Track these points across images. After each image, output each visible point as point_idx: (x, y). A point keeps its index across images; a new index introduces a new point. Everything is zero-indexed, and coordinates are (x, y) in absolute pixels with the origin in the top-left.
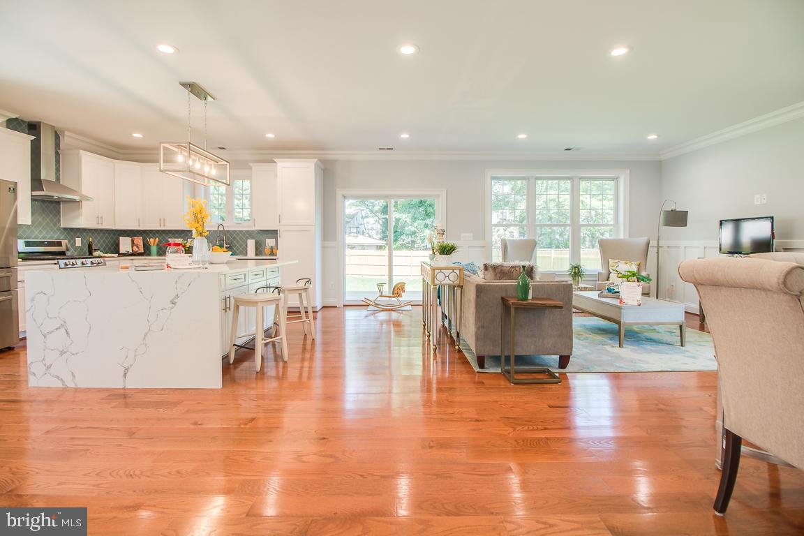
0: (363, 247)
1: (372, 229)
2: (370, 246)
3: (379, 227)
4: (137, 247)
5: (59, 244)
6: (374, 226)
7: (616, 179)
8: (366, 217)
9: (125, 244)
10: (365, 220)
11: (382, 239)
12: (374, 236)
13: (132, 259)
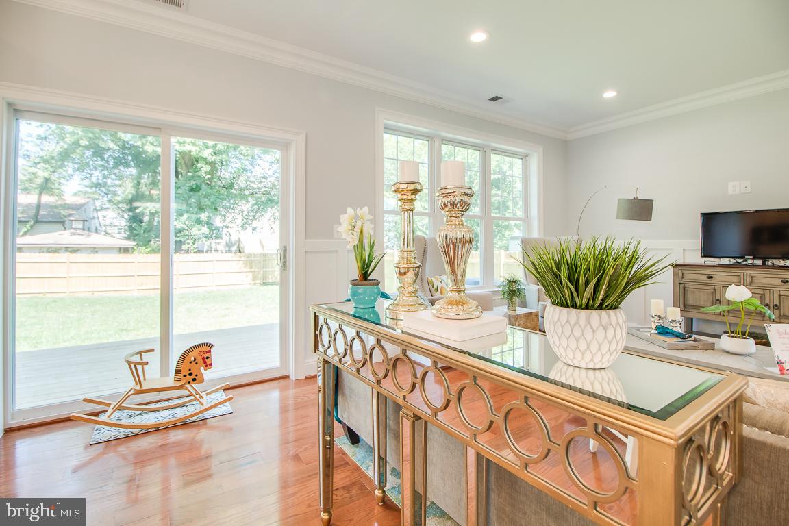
0: (94, 250)
1: (111, 225)
2: (107, 249)
3: (123, 223)
6: (116, 222)
7: (525, 158)
8: (102, 209)
10: (100, 214)
11: (128, 238)
12: (116, 235)
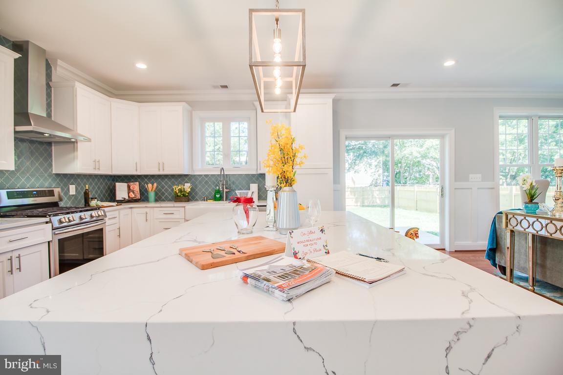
4: (134, 193)
5: (51, 193)
9: (122, 190)
13: (131, 208)
